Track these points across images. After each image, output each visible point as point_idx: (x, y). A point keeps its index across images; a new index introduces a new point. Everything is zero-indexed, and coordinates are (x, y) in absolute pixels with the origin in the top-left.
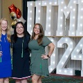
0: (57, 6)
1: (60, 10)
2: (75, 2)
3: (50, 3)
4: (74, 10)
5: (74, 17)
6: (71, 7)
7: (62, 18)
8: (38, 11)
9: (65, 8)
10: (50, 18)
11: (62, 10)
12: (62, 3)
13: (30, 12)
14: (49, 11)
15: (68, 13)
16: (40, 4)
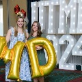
0: (59, 6)
3: (52, 3)
4: (75, 8)
5: (74, 16)
6: (72, 6)
7: (63, 17)
8: (41, 11)
9: (66, 7)
10: (52, 17)
11: (63, 9)
12: (63, 2)
13: (34, 12)
14: (51, 10)
15: (69, 12)
16: (42, 4)
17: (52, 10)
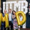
1: (15, 5)
12: (16, 2)
14: (11, 5)
16: (7, 3)
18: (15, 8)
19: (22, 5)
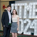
0: (24, 6)
2: (31, 4)
3: (21, 5)
4: (31, 7)
5: (31, 11)
6: (30, 6)
7: (26, 11)
9: (27, 6)
11: (26, 8)
12: (26, 4)
13: (12, 8)
15: (29, 9)
16: (17, 5)
17: (21, 8)
18: (25, 11)
19: (34, 7)
